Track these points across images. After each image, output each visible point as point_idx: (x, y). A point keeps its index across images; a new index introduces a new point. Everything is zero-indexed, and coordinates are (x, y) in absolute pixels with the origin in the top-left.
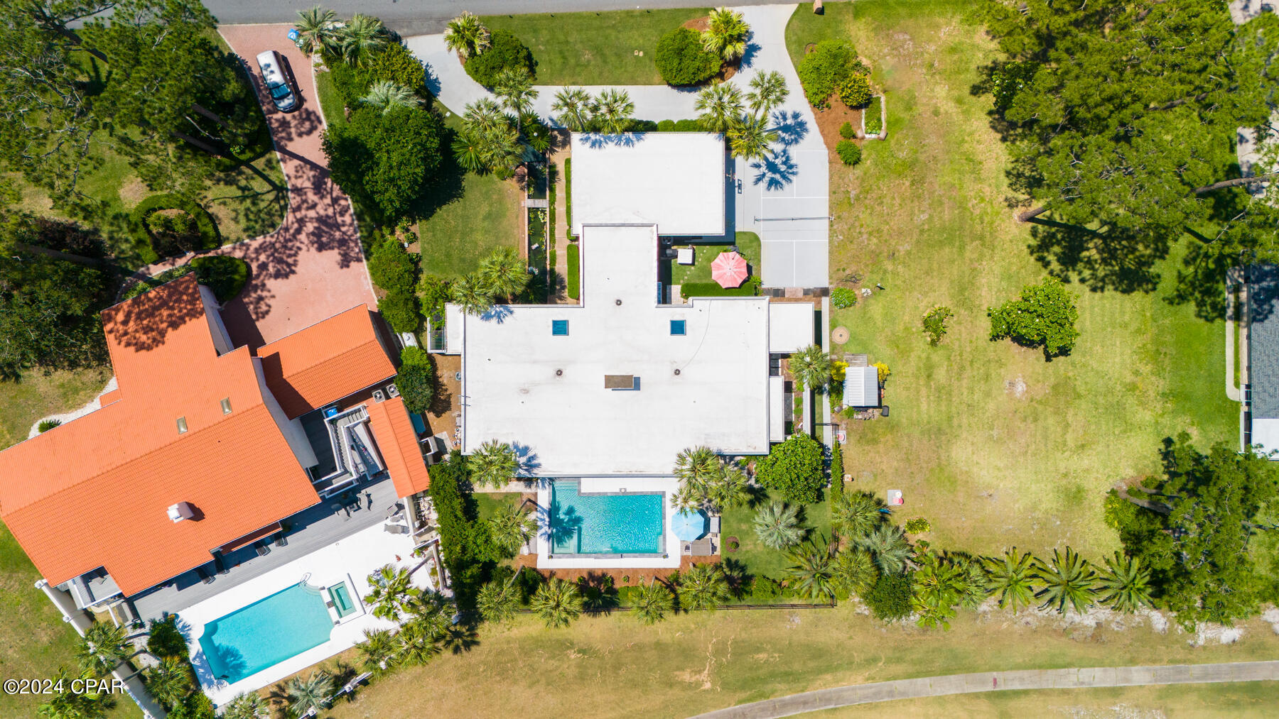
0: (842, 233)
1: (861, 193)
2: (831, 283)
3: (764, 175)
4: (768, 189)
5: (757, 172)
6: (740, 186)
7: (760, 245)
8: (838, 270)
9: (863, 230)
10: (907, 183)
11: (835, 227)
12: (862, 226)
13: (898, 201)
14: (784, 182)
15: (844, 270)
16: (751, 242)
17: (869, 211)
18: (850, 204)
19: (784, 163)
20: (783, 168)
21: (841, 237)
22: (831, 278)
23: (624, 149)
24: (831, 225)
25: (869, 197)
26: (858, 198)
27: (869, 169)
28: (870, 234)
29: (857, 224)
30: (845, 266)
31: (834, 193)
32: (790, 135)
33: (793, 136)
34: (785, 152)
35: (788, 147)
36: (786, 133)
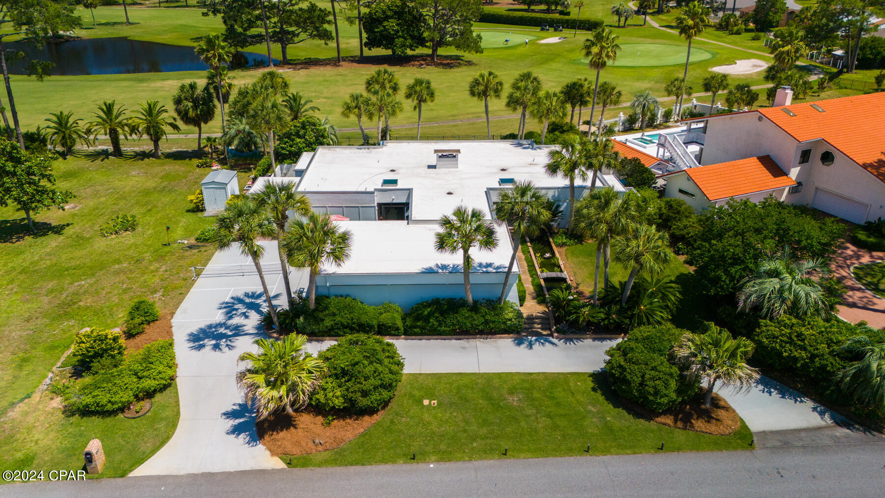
14: (242, 297)
19: (236, 309)
20: (239, 306)
32: (216, 331)
33: (214, 329)
34: (231, 318)
35: (224, 321)
36: (221, 333)
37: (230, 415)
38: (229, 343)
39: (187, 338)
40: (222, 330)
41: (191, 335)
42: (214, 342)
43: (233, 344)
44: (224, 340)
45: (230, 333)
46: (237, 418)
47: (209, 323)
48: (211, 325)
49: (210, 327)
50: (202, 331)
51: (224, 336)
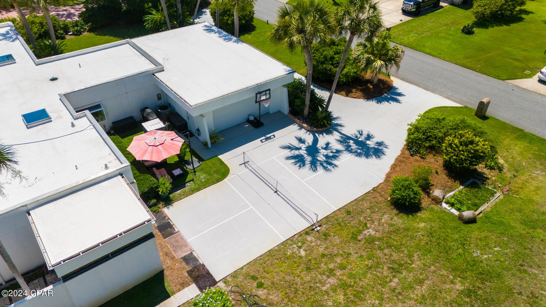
0: (310, 250)
1: (380, 239)
2: (224, 280)
3: (299, 149)
4: (288, 158)
5: (296, 143)
6: (267, 139)
7: (218, 181)
8: (254, 278)
9: (338, 273)
10: (459, 287)
11: (309, 238)
12: (342, 267)
13: (423, 289)
14: (308, 166)
15: (260, 286)
16: (217, 172)
17: (370, 263)
18: (354, 237)
19: (327, 156)
20: (321, 158)
21: (303, 253)
22: (234, 275)
23: (221, 40)
24: (307, 232)
25: (386, 251)
26: (371, 240)
27: (417, 230)
28: (344, 286)
29: (338, 260)
30: (267, 283)
31: (348, 213)
32: (359, 149)
33: (359, 151)
34: (338, 151)
35: (345, 152)
36: (356, 145)
37: (397, 101)
38: (359, 136)
39: (383, 156)
40: (354, 146)
41: (378, 157)
42: (368, 142)
43: (357, 133)
44: (360, 139)
45: (351, 141)
46: (396, 98)
47: (357, 158)
48: (357, 156)
49: (359, 155)
50: (367, 156)
51: (357, 142)
